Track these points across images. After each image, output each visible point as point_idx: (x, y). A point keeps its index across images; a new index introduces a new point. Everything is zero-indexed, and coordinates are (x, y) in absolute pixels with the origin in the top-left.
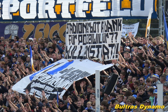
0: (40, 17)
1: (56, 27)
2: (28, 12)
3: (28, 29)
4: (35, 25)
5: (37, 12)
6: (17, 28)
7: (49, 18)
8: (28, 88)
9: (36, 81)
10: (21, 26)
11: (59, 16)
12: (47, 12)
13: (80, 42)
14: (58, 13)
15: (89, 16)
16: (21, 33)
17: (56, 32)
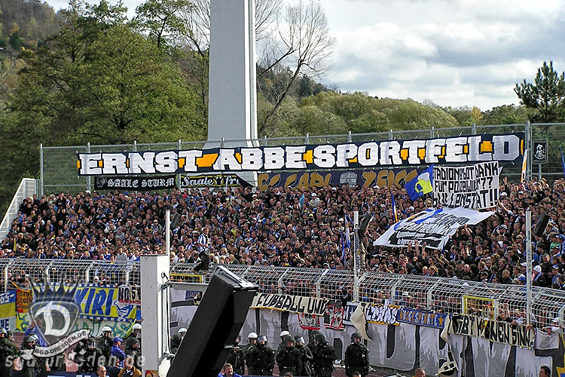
0: (382, 163)
1: (403, 174)
2: (368, 158)
3: (368, 177)
4: (377, 172)
5: (379, 158)
6: (355, 176)
7: (393, 165)
8: (394, 239)
9: (401, 230)
10: (359, 174)
11: (405, 162)
12: (391, 157)
13: (450, 189)
14: (405, 158)
15: (442, 161)
16: (360, 181)
17: (403, 179)
